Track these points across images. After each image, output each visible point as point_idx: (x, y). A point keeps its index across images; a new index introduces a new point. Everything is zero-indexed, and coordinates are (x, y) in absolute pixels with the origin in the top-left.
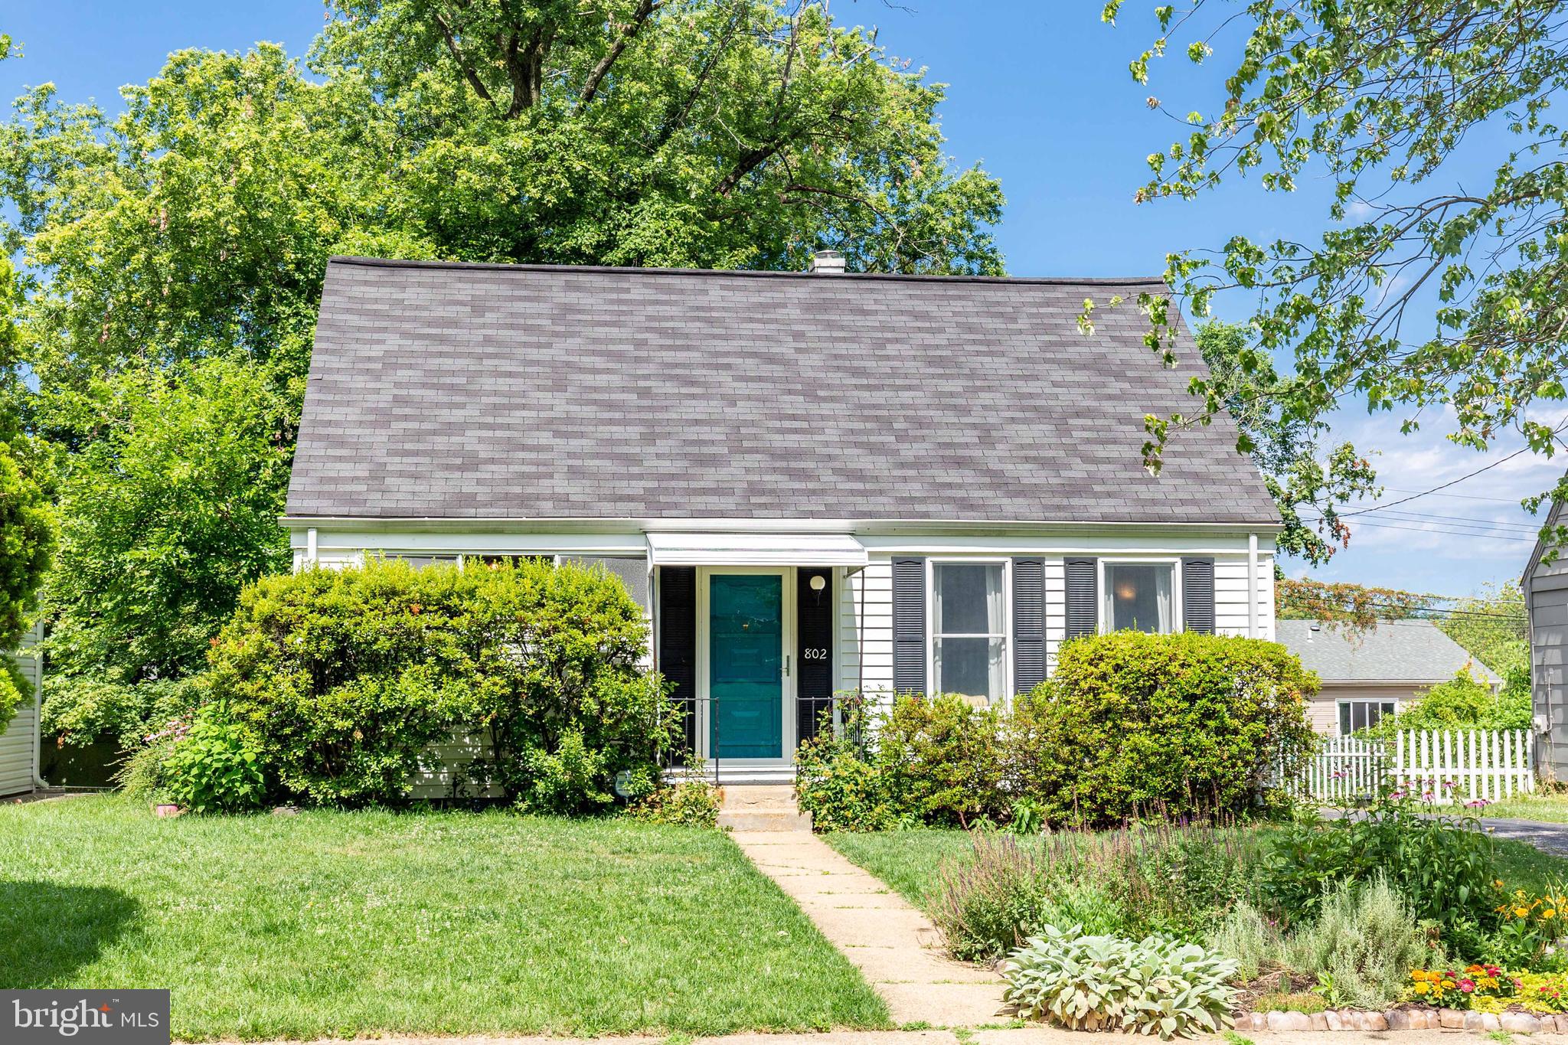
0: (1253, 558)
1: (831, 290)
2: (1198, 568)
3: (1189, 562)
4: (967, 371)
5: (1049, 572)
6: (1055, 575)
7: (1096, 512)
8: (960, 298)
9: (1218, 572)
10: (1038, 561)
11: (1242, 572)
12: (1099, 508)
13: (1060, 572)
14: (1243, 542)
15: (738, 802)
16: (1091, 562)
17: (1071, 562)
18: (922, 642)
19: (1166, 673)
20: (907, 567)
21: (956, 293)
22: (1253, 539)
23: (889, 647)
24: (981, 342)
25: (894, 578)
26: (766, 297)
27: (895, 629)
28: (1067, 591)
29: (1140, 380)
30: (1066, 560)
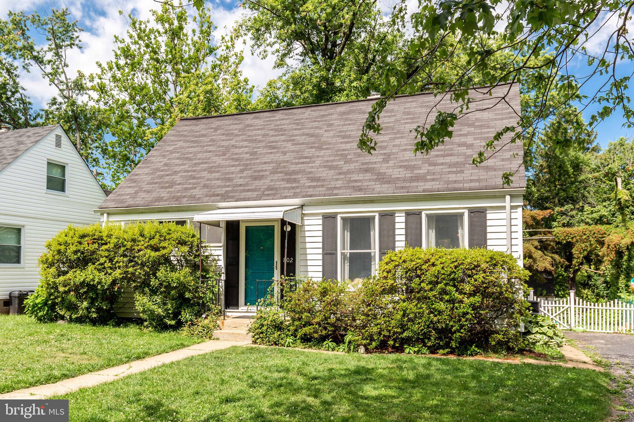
0: (508, 208)
1: (356, 106)
2: (477, 214)
3: (472, 211)
4: (396, 131)
5: (397, 219)
6: (400, 221)
7: (421, 189)
8: (412, 102)
9: (489, 216)
10: (391, 214)
11: (503, 216)
12: (422, 187)
13: (403, 219)
14: (502, 199)
15: (229, 326)
16: (418, 214)
17: (408, 214)
18: (335, 254)
19: (421, 270)
20: (329, 219)
21: (411, 100)
22: (508, 198)
23: (320, 257)
24: (410, 118)
25: (323, 225)
26: (327, 112)
27: (323, 248)
28: (406, 229)
29: (481, 126)
30: (406, 213)
